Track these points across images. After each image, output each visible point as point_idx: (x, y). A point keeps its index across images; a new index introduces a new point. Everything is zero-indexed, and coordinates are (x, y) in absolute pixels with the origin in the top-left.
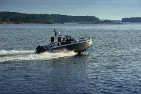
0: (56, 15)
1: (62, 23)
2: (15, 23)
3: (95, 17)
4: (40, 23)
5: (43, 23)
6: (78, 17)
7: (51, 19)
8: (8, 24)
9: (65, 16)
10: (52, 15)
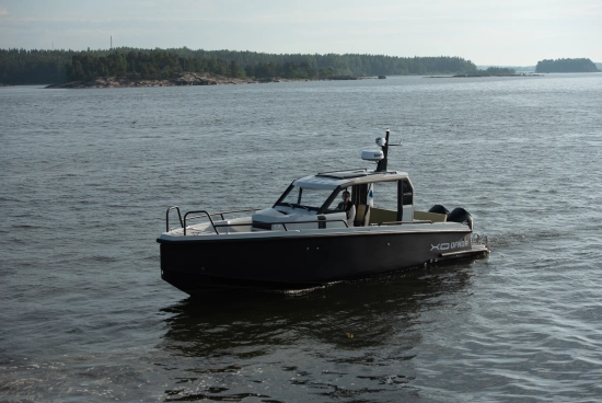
0: (358, 55)
1: (380, 78)
2: (262, 81)
3: (462, 60)
4: (324, 79)
5: (330, 78)
6: (416, 59)
7: (345, 68)
8: (245, 84)
9: (380, 58)
10: (346, 55)
